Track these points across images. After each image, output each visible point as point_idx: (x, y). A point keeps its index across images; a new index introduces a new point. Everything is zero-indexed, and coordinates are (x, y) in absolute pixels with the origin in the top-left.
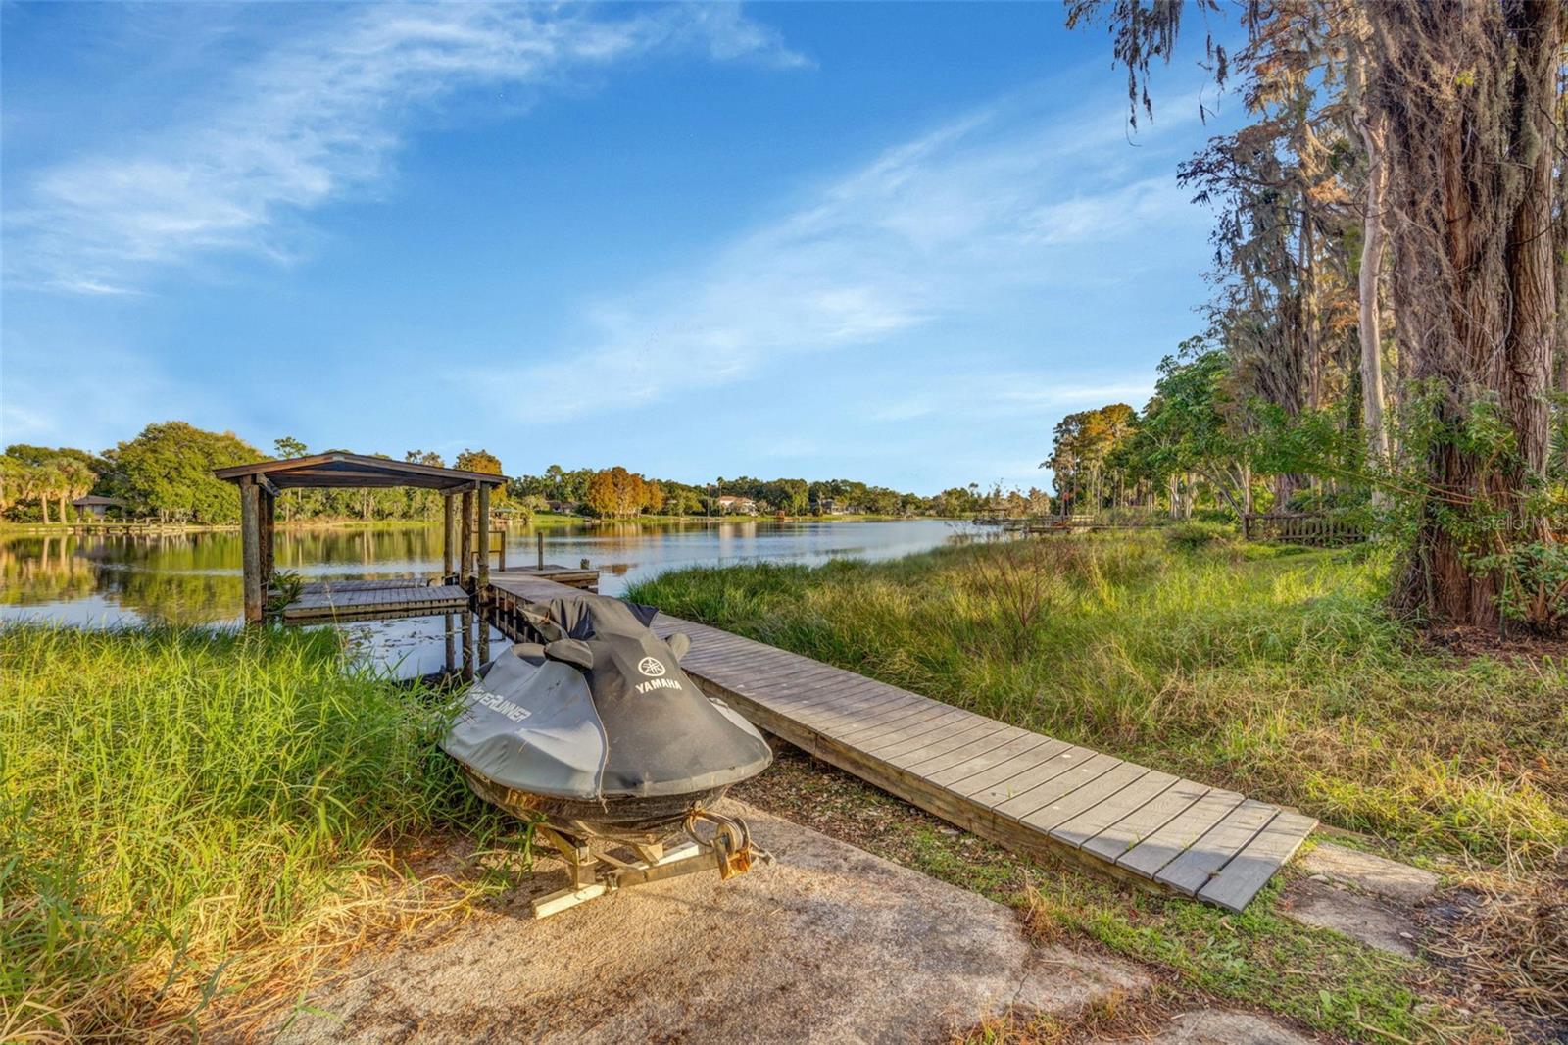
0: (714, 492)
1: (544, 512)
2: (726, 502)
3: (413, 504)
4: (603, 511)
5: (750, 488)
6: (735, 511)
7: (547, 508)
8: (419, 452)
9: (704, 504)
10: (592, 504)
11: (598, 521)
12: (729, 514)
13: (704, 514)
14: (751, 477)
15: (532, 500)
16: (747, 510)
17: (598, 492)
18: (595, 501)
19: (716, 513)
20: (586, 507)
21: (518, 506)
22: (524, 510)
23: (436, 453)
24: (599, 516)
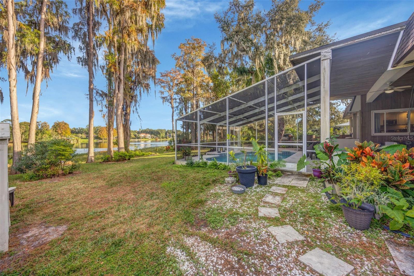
0: (139, 133)
1: (84, 138)
2: (142, 135)
3: (38, 137)
4: (103, 138)
5: (150, 131)
6: (145, 137)
7: (85, 137)
8: (40, 122)
9: (135, 135)
10: (99, 136)
11: (101, 141)
12: (143, 138)
13: (135, 138)
14: (150, 129)
15: (80, 135)
16: (148, 137)
17: (101, 133)
18: (100, 135)
19: (139, 138)
20: (98, 137)
21: (75, 137)
22: (77, 138)
23: (46, 122)
24: (102, 139)
